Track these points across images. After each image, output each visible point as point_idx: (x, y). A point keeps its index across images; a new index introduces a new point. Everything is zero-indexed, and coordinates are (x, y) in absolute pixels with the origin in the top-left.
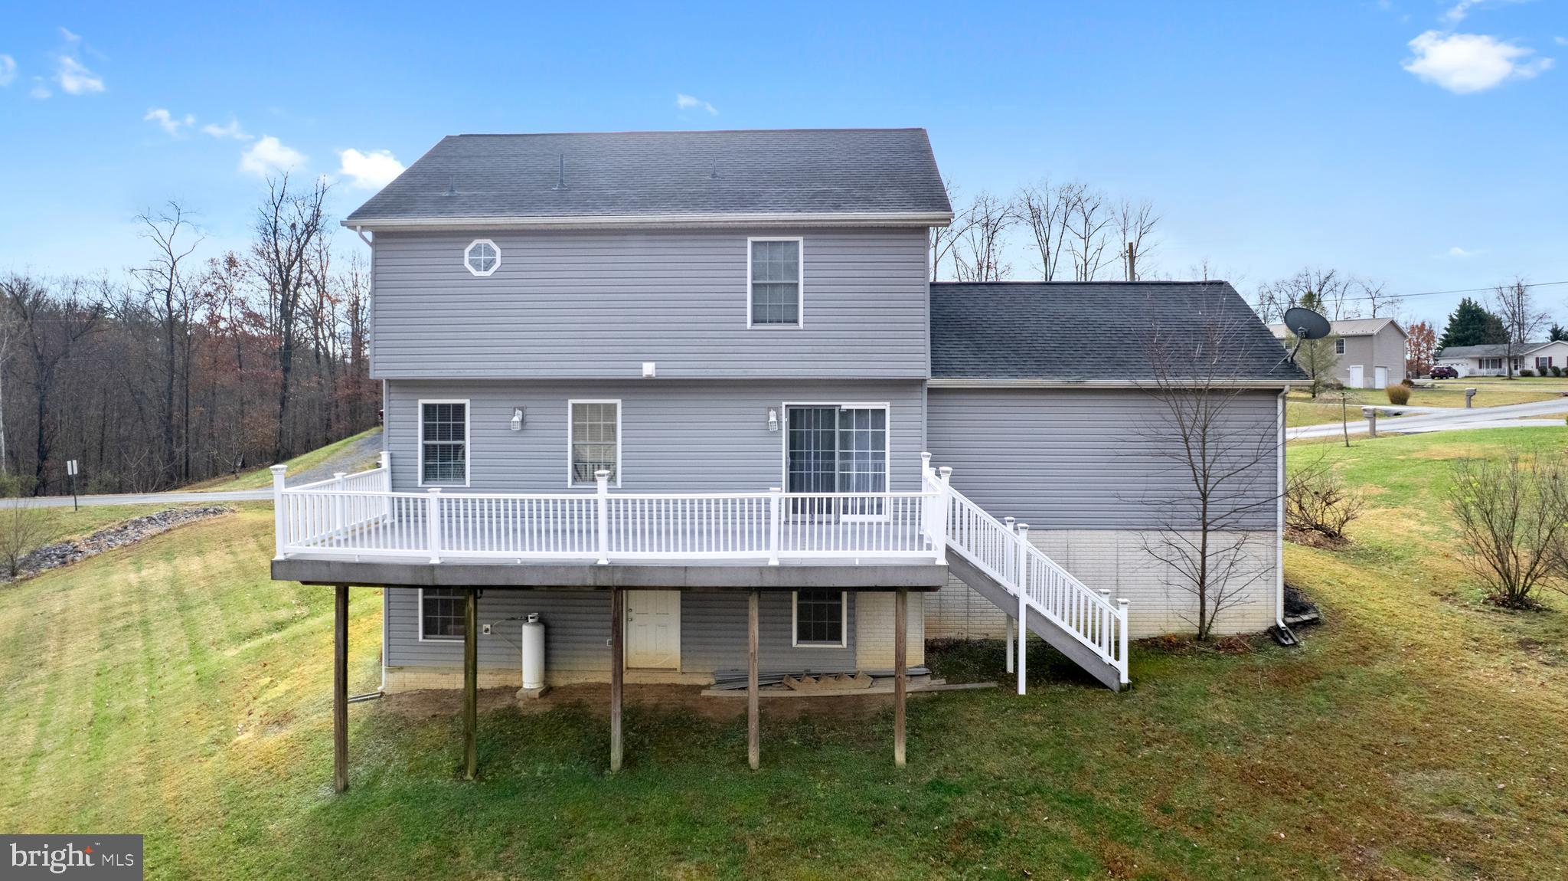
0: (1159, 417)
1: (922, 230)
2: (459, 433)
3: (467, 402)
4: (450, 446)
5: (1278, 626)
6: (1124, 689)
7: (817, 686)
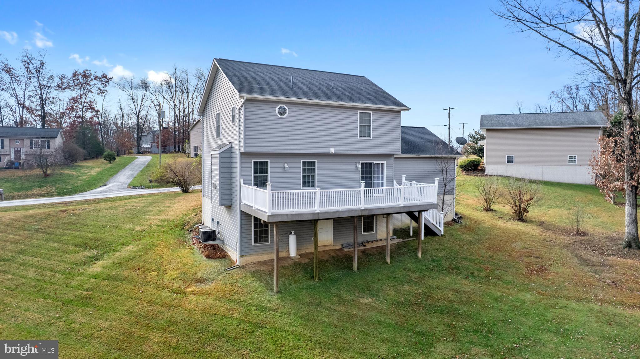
0: (434, 165)
1: (399, 112)
2: (266, 172)
3: (269, 161)
4: (262, 176)
5: (454, 218)
6: (442, 236)
7: (372, 244)
